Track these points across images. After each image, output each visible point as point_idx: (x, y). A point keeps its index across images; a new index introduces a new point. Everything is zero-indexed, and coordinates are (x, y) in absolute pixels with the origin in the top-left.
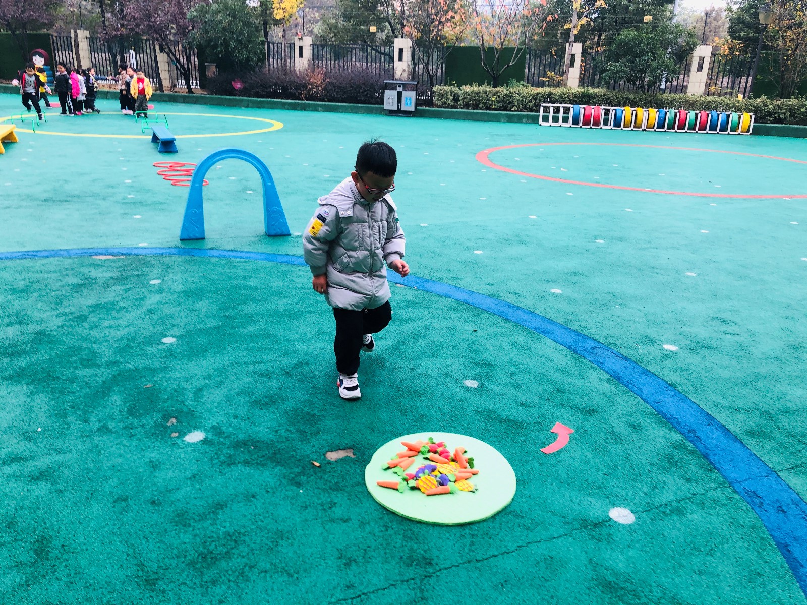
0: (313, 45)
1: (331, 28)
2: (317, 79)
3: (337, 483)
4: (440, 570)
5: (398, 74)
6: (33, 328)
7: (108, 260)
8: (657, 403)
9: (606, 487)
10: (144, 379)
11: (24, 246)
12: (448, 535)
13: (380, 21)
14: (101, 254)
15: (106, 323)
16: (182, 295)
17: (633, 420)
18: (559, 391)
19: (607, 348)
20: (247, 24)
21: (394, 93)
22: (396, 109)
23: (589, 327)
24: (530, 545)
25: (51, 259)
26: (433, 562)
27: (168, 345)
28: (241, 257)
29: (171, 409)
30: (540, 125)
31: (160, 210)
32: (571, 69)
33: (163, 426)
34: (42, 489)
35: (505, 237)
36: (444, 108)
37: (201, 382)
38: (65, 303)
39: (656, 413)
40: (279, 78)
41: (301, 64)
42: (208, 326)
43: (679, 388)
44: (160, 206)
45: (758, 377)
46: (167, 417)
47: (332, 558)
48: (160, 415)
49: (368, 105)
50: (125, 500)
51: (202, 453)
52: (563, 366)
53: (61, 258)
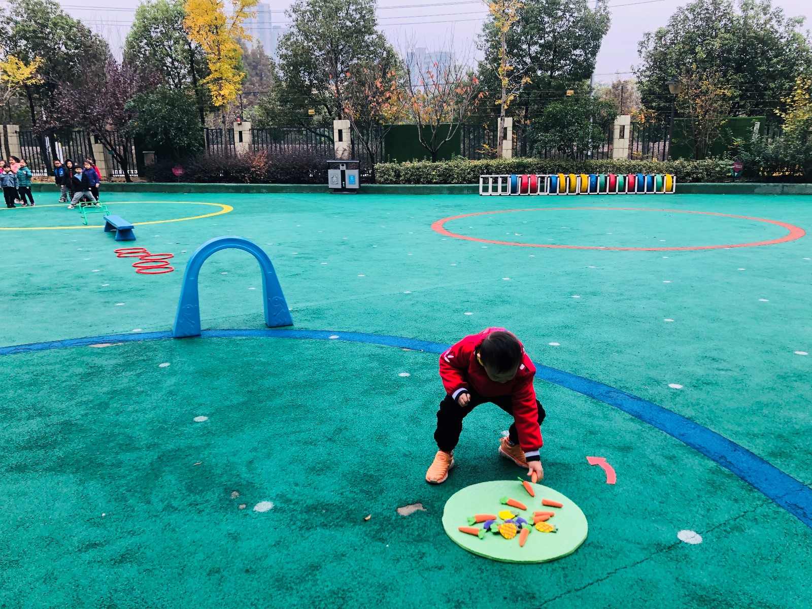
0: (252, 129)
1: (269, 113)
2: (260, 162)
3: (419, 535)
4: (546, 602)
5: (339, 154)
6: (55, 419)
7: (108, 347)
8: (683, 435)
9: (666, 514)
10: (190, 458)
11: (14, 341)
12: (541, 571)
13: (315, 103)
14: (97, 343)
15: (130, 408)
16: (196, 375)
17: (667, 452)
18: (591, 433)
19: (619, 391)
20: (186, 112)
21: (338, 172)
22: (340, 187)
23: (597, 374)
24: (618, 571)
25: (48, 351)
26: (537, 596)
27: (202, 423)
28: (241, 335)
29: (229, 483)
30: (481, 195)
31: (141, 296)
32: (504, 141)
33: (227, 499)
34: (129, 571)
35: (488, 298)
36: (387, 184)
37: (249, 456)
38: (79, 391)
39: (685, 445)
40: (220, 163)
41: (242, 147)
42: (235, 402)
43: (697, 421)
44: (140, 293)
45: (761, 406)
46: (228, 490)
47: (442, 603)
48: (221, 489)
49: (312, 185)
50: (218, 572)
51: (277, 521)
52: (587, 411)
53: (57, 350)
